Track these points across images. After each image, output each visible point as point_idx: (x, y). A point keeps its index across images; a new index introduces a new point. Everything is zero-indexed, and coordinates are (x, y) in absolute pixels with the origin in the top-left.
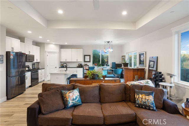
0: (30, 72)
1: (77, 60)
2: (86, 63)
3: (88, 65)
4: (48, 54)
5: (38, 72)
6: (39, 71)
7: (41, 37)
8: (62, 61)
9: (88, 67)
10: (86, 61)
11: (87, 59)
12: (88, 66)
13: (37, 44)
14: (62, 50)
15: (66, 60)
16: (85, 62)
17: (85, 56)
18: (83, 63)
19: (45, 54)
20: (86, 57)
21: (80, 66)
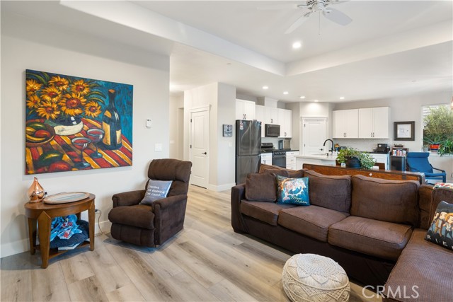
0: (271, 154)
1: (373, 134)
2: (398, 143)
3: (405, 147)
4: (307, 123)
5: (285, 154)
6: (288, 154)
7: (286, 93)
8: (336, 137)
9: (405, 152)
10: (399, 136)
11: (404, 131)
12: (406, 149)
13: (287, 105)
14: (337, 113)
15: (345, 134)
16: (396, 138)
17: (396, 124)
18: (391, 143)
19: (300, 123)
20: (399, 126)
21: (383, 149)
